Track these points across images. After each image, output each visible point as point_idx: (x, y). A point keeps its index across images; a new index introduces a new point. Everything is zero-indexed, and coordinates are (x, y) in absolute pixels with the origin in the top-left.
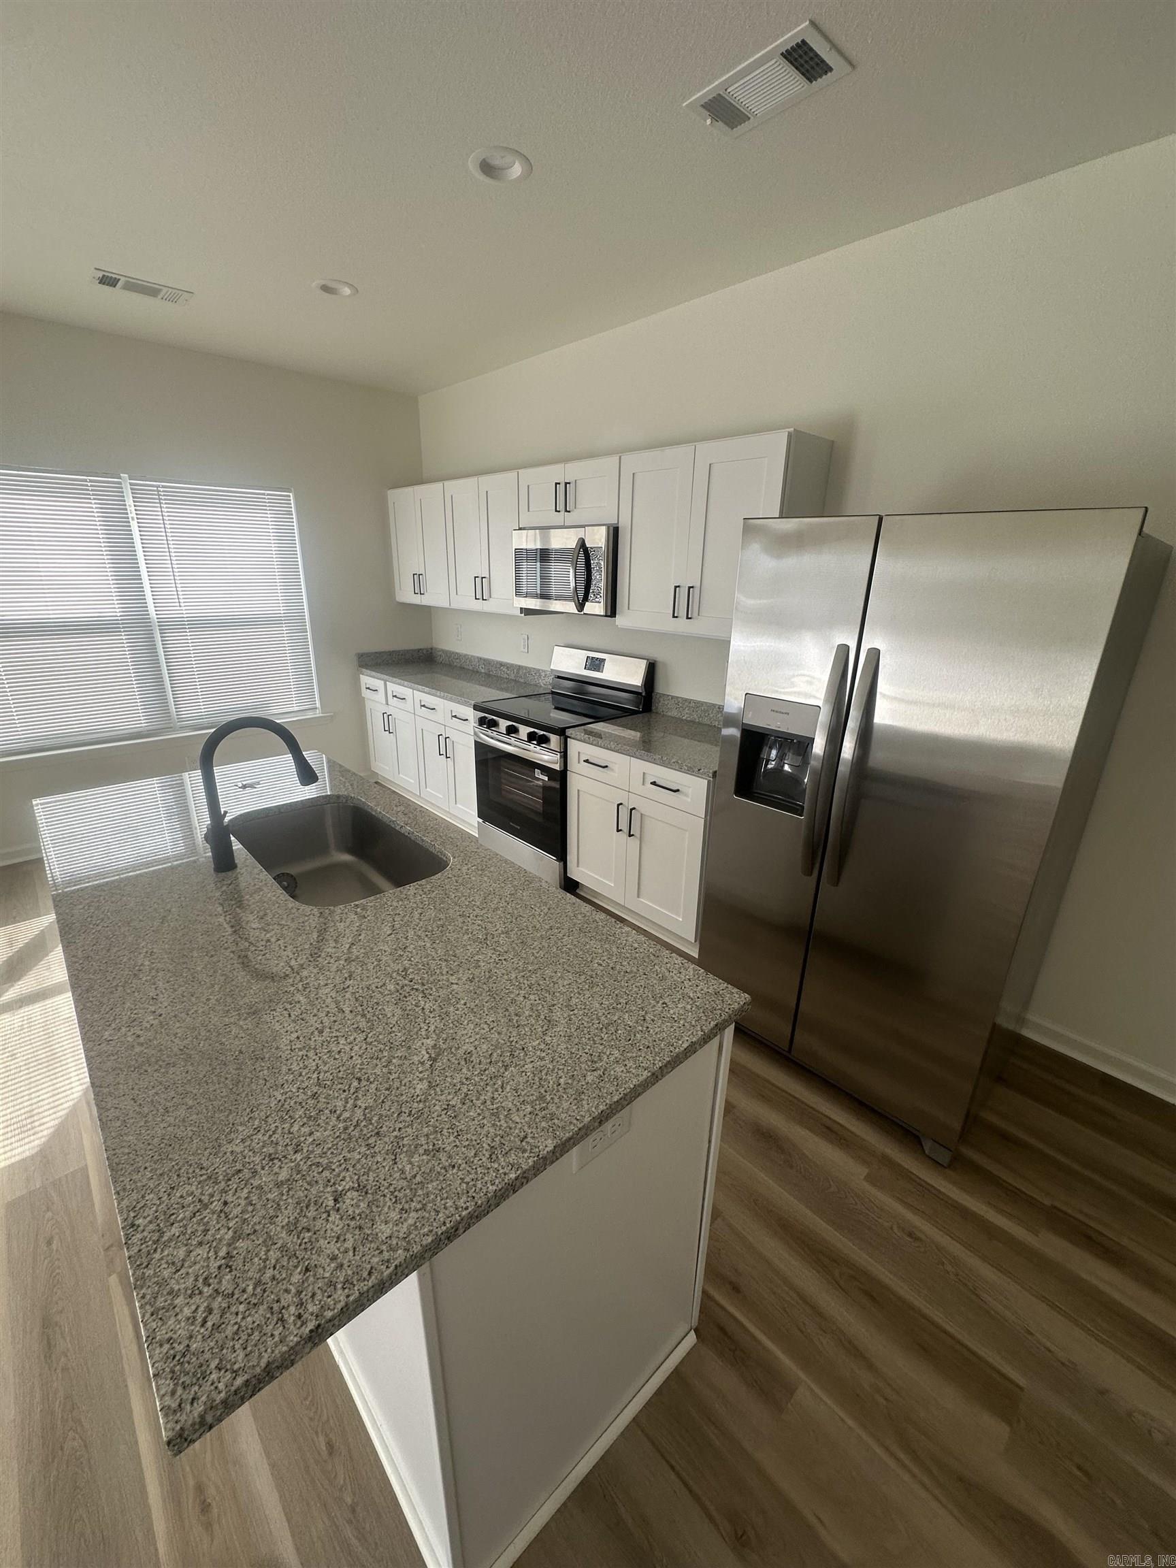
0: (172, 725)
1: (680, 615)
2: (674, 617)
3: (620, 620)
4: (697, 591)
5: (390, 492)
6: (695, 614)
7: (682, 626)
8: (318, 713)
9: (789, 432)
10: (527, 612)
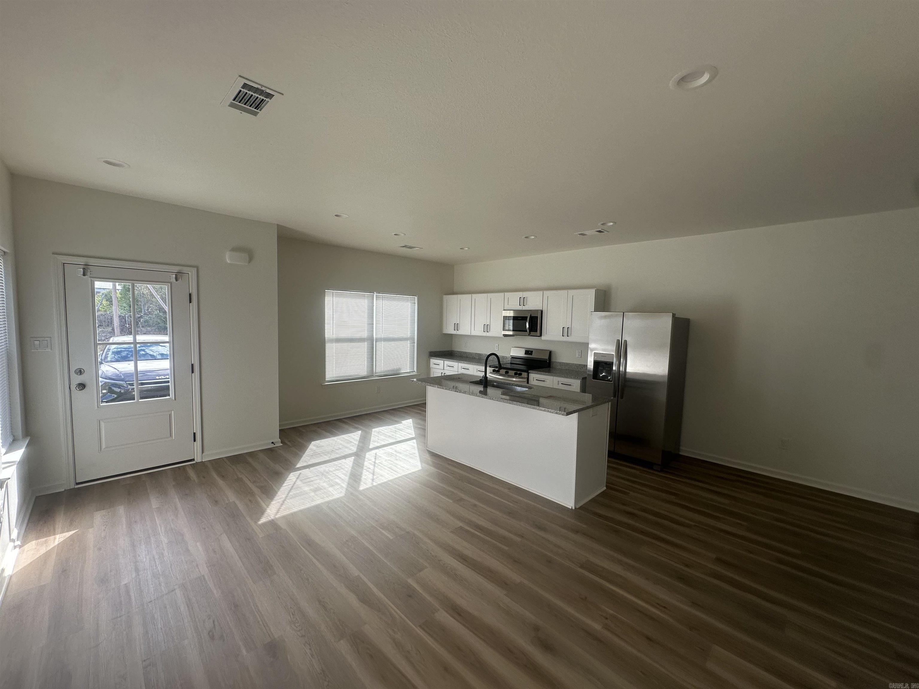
0: (373, 375)
1: (565, 335)
2: (563, 336)
3: (543, 338)
4: (570, 329)
5: (444, 296)
6: (570, 335)
7: (565, 339)
8: (414, 373)
9: (595, 290)
10: (505, 336)
